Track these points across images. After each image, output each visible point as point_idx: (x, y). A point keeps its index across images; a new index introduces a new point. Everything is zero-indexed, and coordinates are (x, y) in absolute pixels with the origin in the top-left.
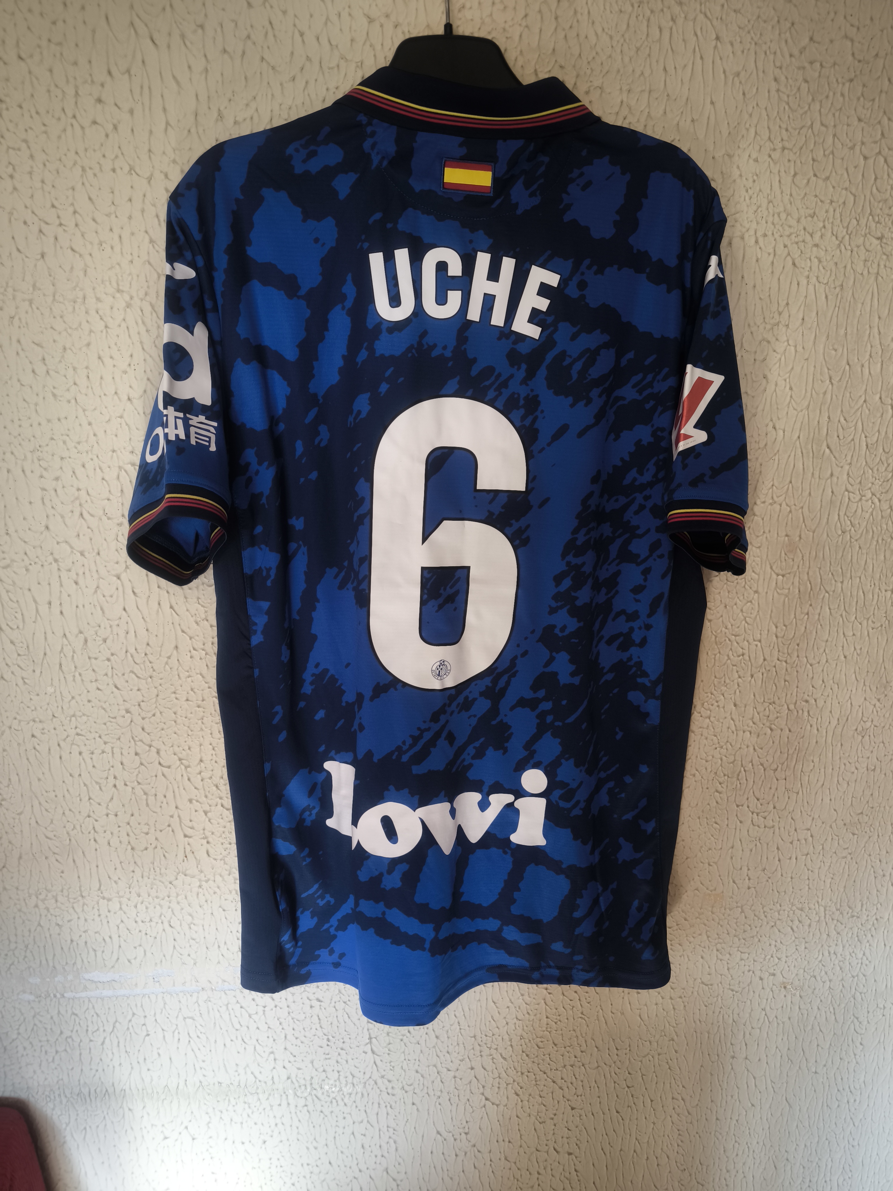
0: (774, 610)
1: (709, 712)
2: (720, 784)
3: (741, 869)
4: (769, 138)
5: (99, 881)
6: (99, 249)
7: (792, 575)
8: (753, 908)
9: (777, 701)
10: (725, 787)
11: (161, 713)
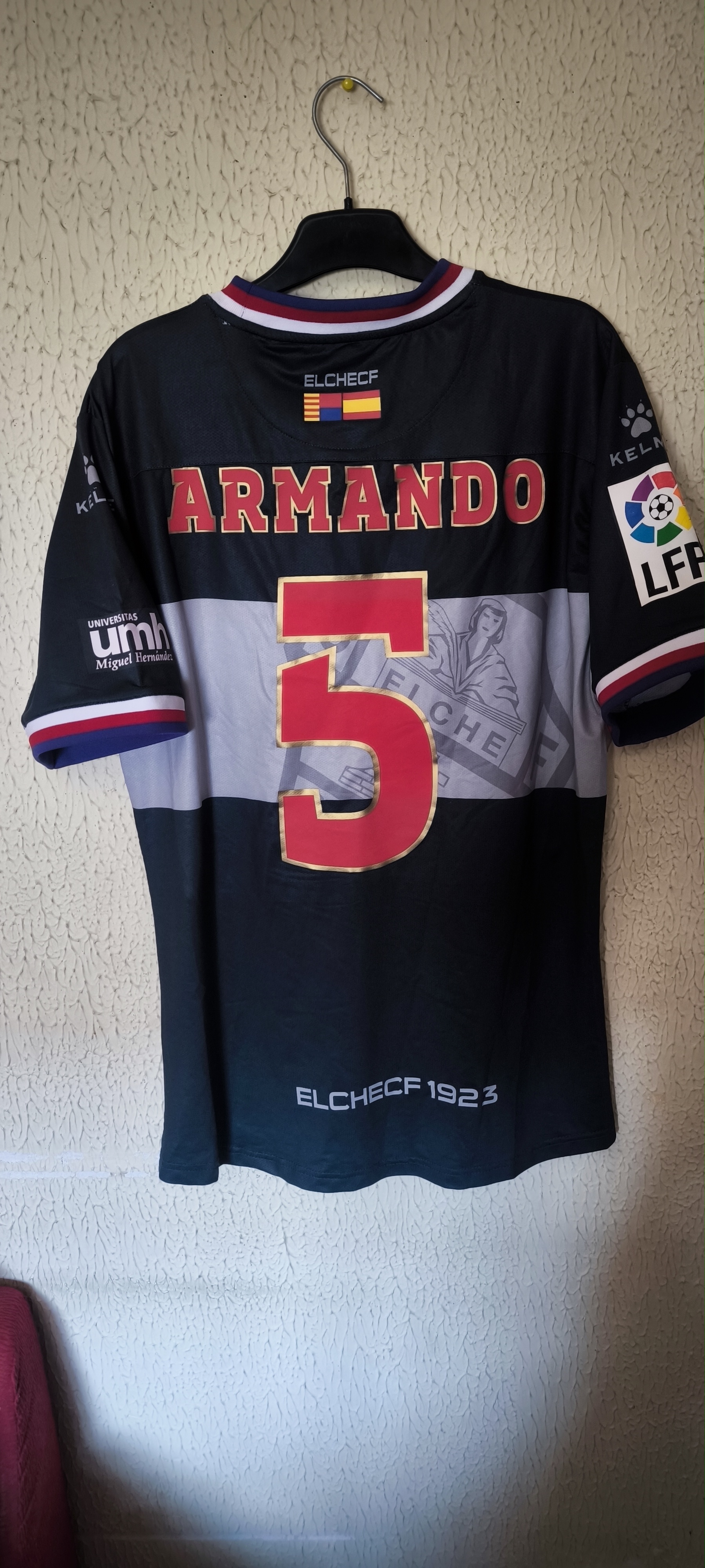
4: (686, 291)
5: (9, 1056)
6: (11, 426)
11: (70, 885)
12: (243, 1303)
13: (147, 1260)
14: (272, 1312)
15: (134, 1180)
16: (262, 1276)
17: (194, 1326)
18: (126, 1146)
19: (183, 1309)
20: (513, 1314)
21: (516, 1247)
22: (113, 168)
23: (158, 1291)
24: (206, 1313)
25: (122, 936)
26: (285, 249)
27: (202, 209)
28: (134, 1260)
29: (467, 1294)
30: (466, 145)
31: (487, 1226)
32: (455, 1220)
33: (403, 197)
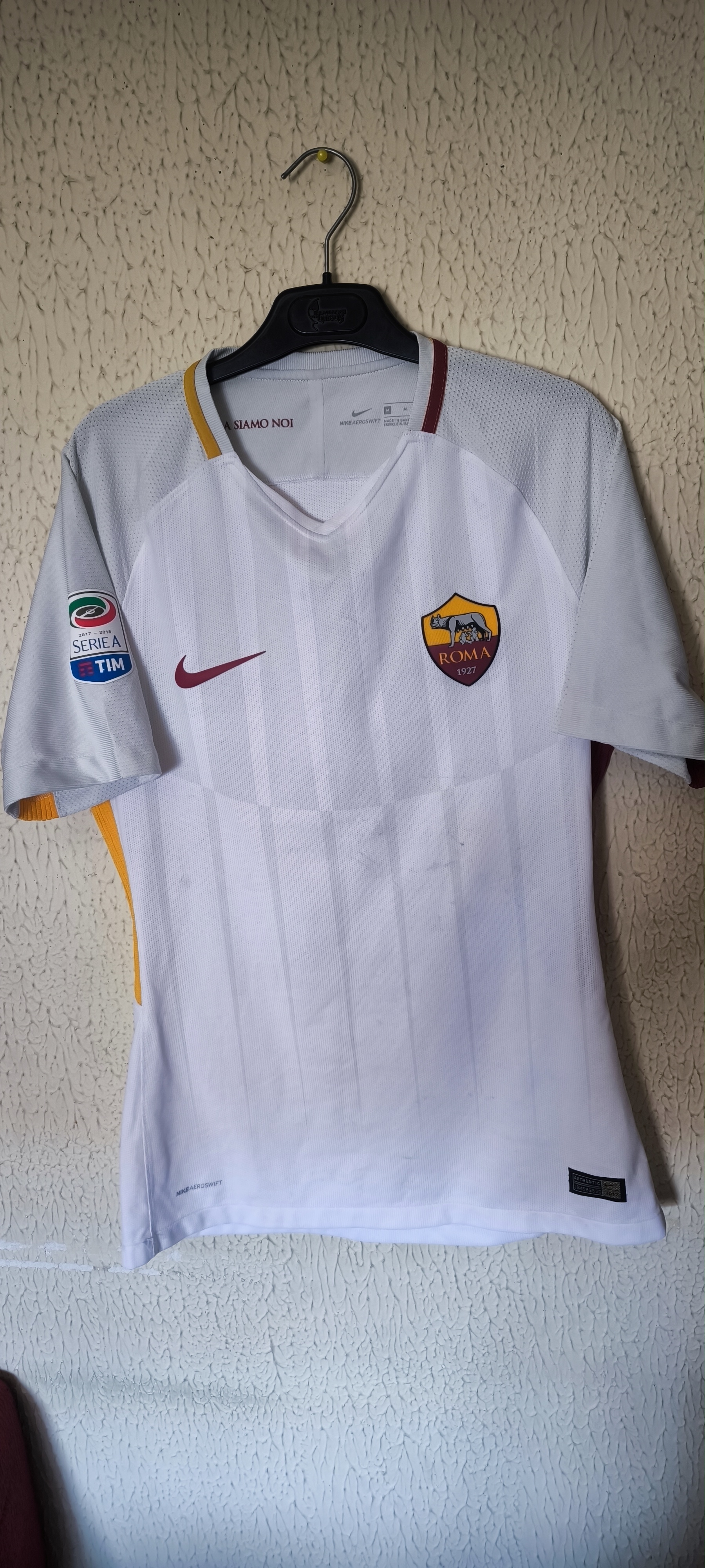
4: (688, 359)
12: (230, 1412)
13: (131, 1359)
14: (259, 1423)
15: (118, 1277)
16: (249, 1384)
17: (180, 1431)
18: (109, 1240)
19: (168, 1412)
20: (516, 1445)
21: (517, 1374)
22: (89, 248)
23: (143, 1392)
24: (191, 1419)
25: (102, 1024)
26: (260, 324)
27: (178, 286)
28: (118, 1358)
29: (465, 1420)
30: (448, 213)
31: (486, 1349)
32: (451, 1340)
33: (382, 269)
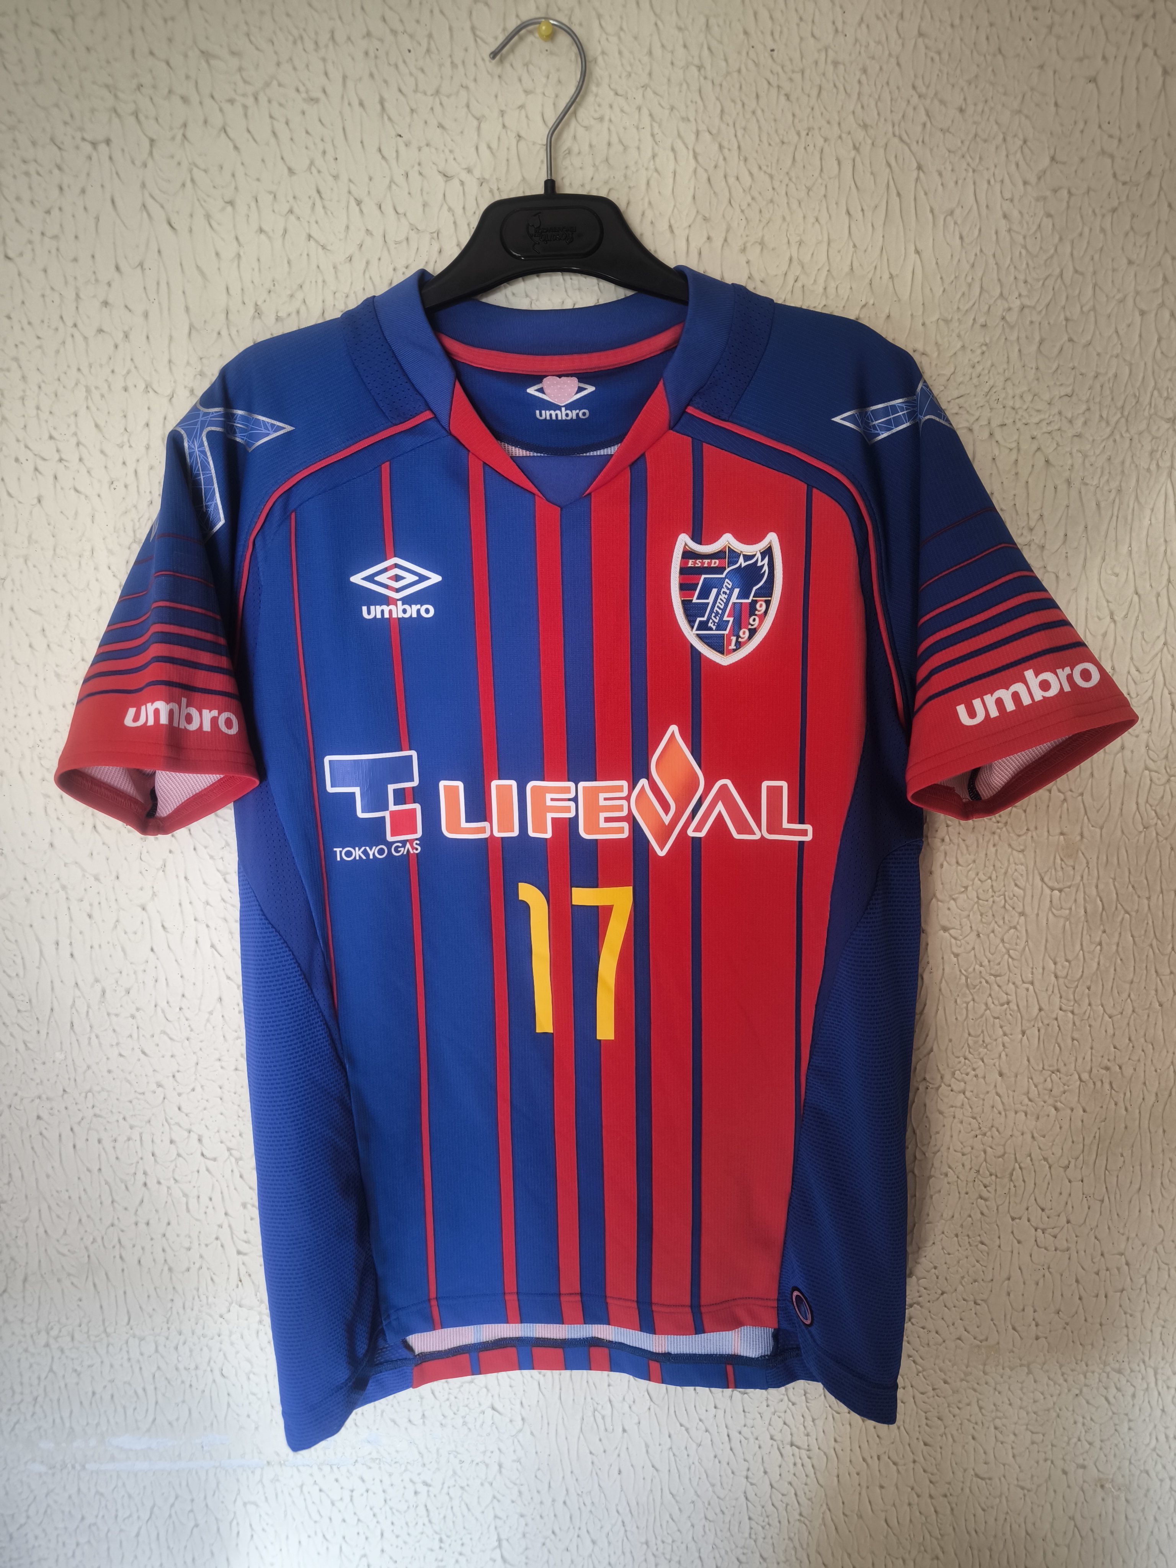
0: (1050, 938)
1: (962, 1084)
2: (985, 1187)
3: (1023, 1310)
4: (1001, 294)
5: (128, 1312)
6: (110, 488)
7: (1074, 890)
8: (1046, 1367)
9: (1063, 1069)
10: (993, 1192)
11: (202, 1086)
21: (805, 1547)
22: (236, 148)
31: (766, 1520)
32: (723, 1513)
33: (622, 180)
